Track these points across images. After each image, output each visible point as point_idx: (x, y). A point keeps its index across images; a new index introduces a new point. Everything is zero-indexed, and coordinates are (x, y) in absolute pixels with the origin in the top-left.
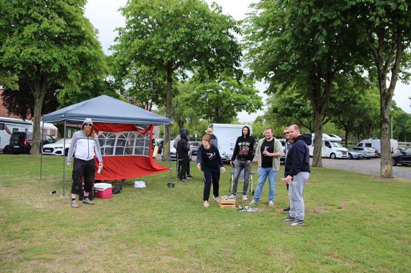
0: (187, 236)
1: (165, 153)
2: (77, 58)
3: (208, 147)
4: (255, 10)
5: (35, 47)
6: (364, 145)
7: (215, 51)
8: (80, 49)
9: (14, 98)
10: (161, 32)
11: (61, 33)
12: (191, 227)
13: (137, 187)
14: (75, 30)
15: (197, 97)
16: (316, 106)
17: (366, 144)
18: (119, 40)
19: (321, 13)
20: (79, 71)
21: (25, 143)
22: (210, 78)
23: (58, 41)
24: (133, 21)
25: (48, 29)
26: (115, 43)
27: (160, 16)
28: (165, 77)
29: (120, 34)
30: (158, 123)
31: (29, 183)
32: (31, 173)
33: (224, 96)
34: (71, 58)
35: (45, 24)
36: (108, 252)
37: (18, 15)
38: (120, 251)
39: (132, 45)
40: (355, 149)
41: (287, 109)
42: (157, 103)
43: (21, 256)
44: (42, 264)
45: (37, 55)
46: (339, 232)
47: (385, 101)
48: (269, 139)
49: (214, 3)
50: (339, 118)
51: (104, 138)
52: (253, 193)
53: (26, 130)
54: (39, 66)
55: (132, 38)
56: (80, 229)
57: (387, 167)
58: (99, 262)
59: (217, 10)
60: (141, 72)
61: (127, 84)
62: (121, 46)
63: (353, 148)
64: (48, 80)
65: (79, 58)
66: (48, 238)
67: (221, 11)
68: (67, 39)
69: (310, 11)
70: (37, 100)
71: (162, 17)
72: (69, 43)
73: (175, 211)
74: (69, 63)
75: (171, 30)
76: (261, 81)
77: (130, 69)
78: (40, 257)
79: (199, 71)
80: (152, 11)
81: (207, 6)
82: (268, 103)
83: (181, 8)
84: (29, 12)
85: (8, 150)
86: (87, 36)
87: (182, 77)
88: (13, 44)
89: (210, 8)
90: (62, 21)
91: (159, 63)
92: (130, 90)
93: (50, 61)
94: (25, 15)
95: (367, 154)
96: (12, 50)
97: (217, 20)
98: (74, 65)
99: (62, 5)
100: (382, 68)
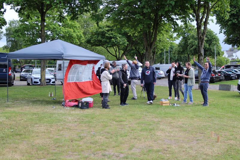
17: (156, 68)
47: (201, 42)
100: (199, 22)
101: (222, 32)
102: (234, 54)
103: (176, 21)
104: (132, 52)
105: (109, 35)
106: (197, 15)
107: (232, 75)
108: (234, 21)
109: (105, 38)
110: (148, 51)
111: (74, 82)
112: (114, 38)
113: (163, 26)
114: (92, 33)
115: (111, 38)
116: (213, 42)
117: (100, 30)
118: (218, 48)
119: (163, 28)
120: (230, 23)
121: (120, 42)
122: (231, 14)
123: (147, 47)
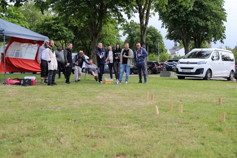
47: (143, 31)
48: (127, 49)
100: (142, 12)
101: (163, 27)
102: (176, 52)
103: (121, 12)
104: (79, 47)
105: (55, 27)
106: (140, 5)
107: (174, 68)
108: (174, 17)
109: (51, 31)
110: (93, 41)
111: (13, 57)
112: (60, 31)
113: (108, 18)
114: (38, 25)
115: (57, 31)
116: (157, 40)
117: (46, 22)
118: (162, 46)
119: (108, 19)
120: (171, 18)
121: (67, 35)
122: (172, 10)
123: (93, 36)
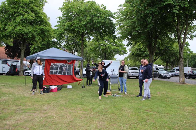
0: (89, 105)
1: (81, 74)
2: (40, 31)
3: (101, 71)
4: (122, 8)
5: (21, 26)
6: (175, 70)
7: (103, 27)
8: (41, 27)
9: (10, 50)
10: (78, 19)
11: (33, 20)
12: (91, 102)
13: (68, 88)
14: (39, 18)
15: (95, 48)
16: (151, 51)
17: (176, 69)
18: (59, 22)
19: (150, 9)
20: (41, 37)
21: (16, 70)
22: (101, 39)
23: (32, 23)
24: (66, 14)
25: (27, 18)
26: (58, 24)
27: (78, 11)
28: (80, 39)
29: (60, 19)
30: (77, 59)
31: (20, 87)
32: (21, 83)
33: (108, 47)
34: (37, 31)
35: (26, 16)
36: (57, 110)
37: (13, 12)
38: (62, 110)
39: (65, 24)
40: (171, 72)
41: (138, 53)
42: (77, 51)
43: (23, 111)
44: (31, 114)
45: (22, 30)
46: (153, 103)
47: (181, 48)
48: (123, 65)
49: (102, 5)
50: (163, 57)
51: (53, 66)
52: (119, 90)
53: (17, 64)
54: (23, 35)
55: (65, 21)
56: (45, 103)
57: (182, 78)
58: (54, 113)
59: (104, 8)
60: (69, 37)
61: (63, 42)
62: (60, 25)
63: (170, 71)
64: (27, 41)
65: (41, 31)
66: (32, 105)
67: (105, 8)
68: (35, 22)
69: (145, 8)
70: (22, 50)
71: (78, 12)
72: (36, 24)
73: (85, 97)
74: (36, 33)
75: (83, 18)
76: (125, 40)
77: (64, 35)
78: (30, 111)
79: (96, 36)
80: (74, 9)
81: (99, 6)
82: (130, 51)
83: (87, 7)
84: (19, 11)
85: (8, 74)
86: (44, 20)
87: (88, 39)
88: (11, 25)
89: (101, 7)
90: (33, 14)
91: (78, 32)
92: (64, 45)
93: (28, 33)
94: (17, 12)
95: (177, 74)
96: (11, 28)
97: (104, 13)
98: (38, 34)
99: (33, 7)
106: (177, 29)
